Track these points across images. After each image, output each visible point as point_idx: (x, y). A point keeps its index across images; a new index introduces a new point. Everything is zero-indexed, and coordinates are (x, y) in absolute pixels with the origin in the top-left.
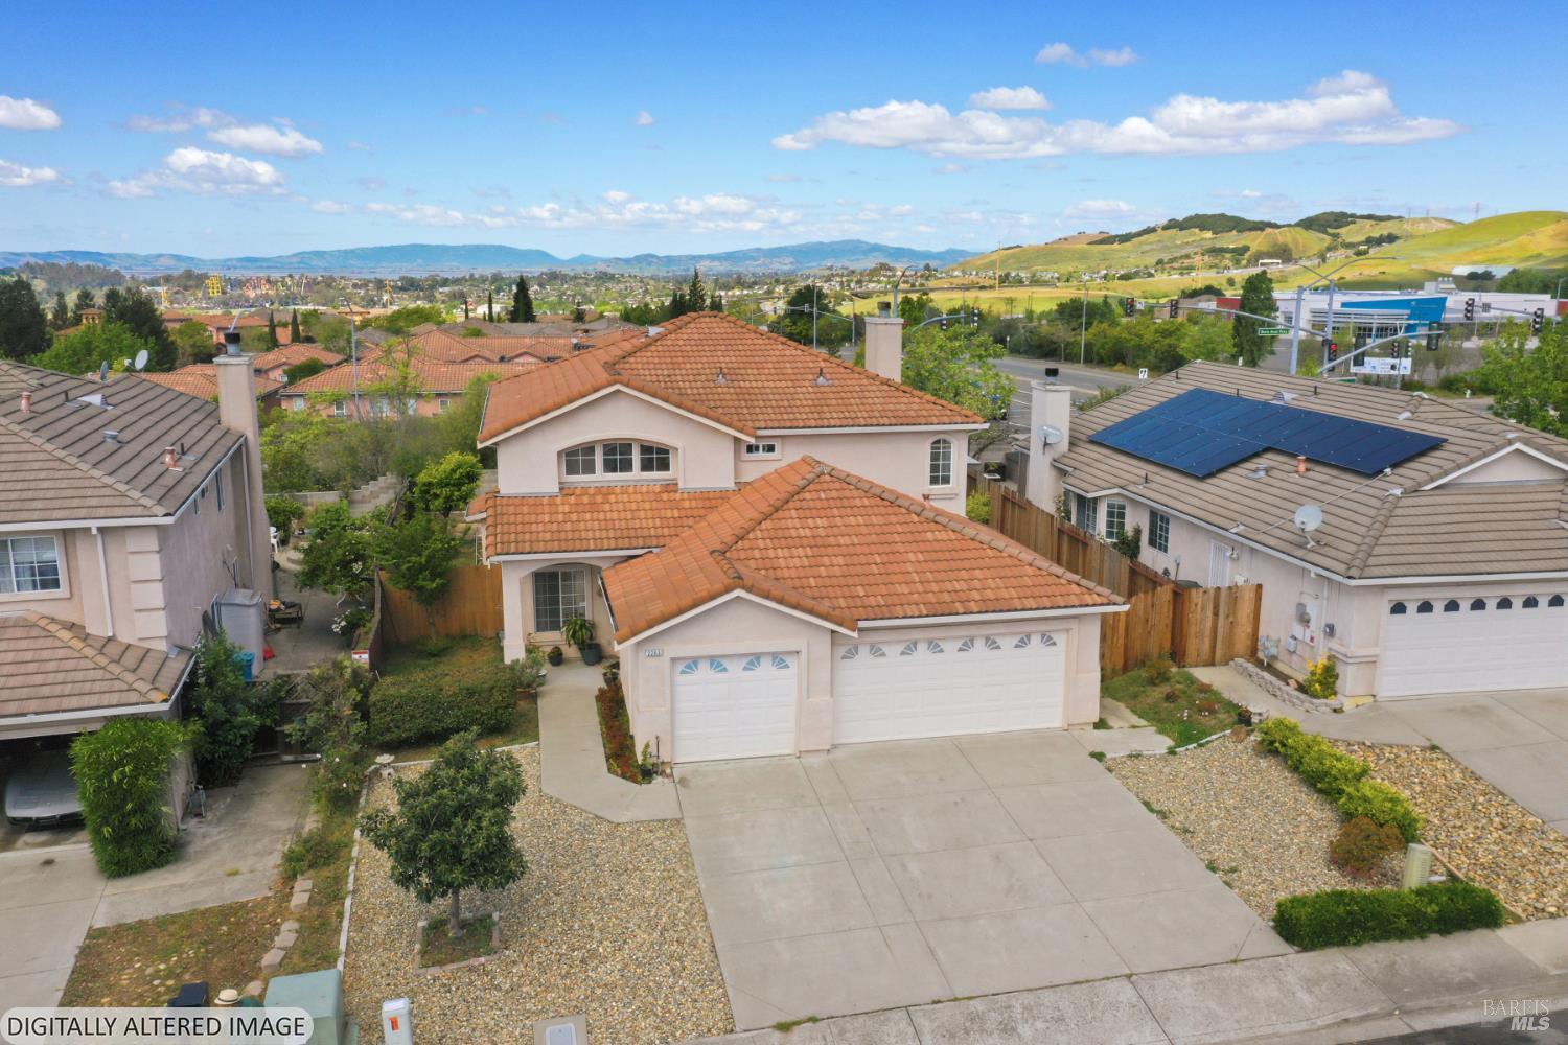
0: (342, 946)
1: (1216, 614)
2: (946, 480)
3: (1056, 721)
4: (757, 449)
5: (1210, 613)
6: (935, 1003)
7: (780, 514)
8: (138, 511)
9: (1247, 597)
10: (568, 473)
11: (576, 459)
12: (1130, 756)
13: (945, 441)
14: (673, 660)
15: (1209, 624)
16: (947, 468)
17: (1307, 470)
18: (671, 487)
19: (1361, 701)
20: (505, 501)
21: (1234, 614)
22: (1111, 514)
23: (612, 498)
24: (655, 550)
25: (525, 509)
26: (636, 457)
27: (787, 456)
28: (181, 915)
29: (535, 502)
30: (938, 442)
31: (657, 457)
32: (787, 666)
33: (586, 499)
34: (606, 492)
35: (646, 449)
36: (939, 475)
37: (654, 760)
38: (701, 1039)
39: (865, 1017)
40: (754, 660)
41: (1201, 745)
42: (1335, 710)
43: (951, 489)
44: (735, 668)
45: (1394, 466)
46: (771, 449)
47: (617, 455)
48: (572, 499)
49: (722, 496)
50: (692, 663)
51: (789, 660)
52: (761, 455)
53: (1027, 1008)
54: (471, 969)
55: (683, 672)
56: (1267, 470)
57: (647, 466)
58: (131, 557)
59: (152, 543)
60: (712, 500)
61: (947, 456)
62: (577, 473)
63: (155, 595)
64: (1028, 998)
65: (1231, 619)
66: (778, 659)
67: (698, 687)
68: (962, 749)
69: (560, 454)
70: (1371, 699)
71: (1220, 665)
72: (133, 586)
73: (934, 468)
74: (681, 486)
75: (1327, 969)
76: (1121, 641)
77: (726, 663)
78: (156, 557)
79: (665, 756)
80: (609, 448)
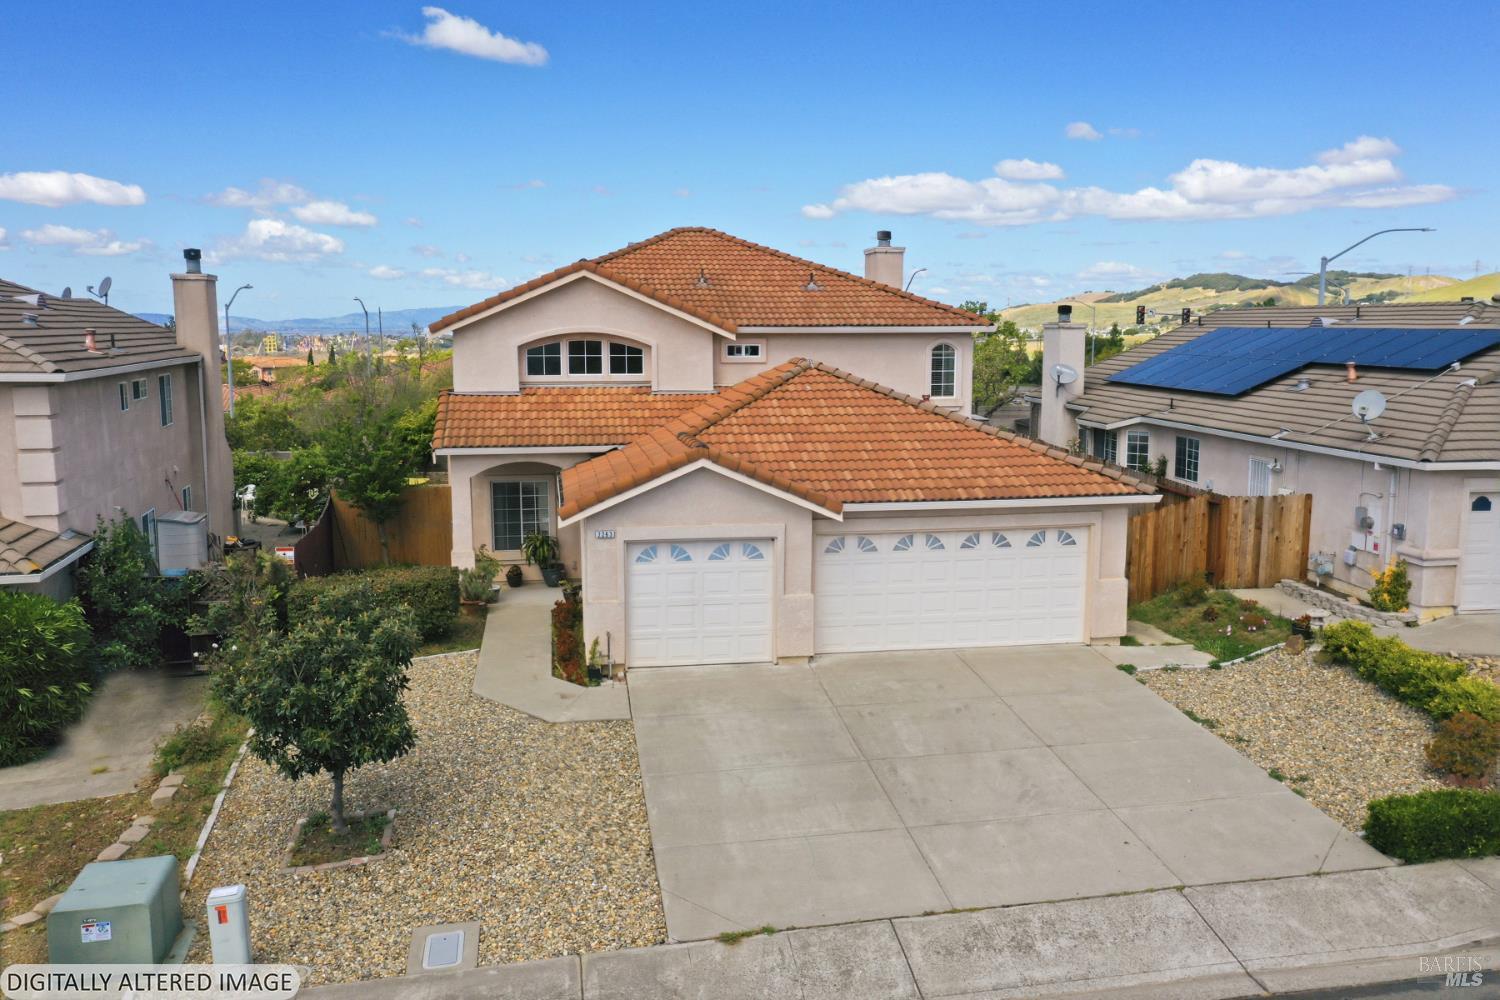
0: (201, 843)
1: (1259, 527)
2: (949, 392)
3: (1078, 636)
4: (739, 351)
5: (1252, 526)
6: (927, 914)
7: (760, 403)
8: (27, 367)
9: (1294, 509)
10: (530, 373)
11: (540, 358)
12: (1165, 669)
13: (947, 347)
14: (629, 544)
15: (1251, 540)
16: (950, 377)
17: (1358, 377)
18: (644, 389)
19: (1438, 613)
20: (458, 399)
21: (1280, 528)
22: (1132, 448)
23: (578, 399)
24: (620, 447)
25: (481, 407)
26: (606, 357)
27: (773, 360)
28: (26, 811)
29: (493, 399)
30: (939, 348)
31: (628, 358)
32: (760, 556)
33: (548, 399)
34: (571, 393)
35: (616, 348)
36: (941, 382)
37: (605, 661)
38: (622, 950)
39: (837, 929)
40: (722, 545)
41: (1249, 659)
42: (1408, 624)
43: (956, 400)
44: (700, 556)
45: (1464, 361)
46: (754, 351)
47: (585, 352)
48: (533, 399)
49: (700, 398)
50: (651, 546)
51: (763, 549)
52: (744, 357)
53: (1048, 923)
54: (349, 870)
55: (639, 559)
56: (1311, 383)
57: (617, 367)
58: (19, 423)
59: (42, 405)
60: (687, 401)
61: (950, 364)
62: (540, 372)
63: (46, 467)
64: (1050, 912)
65: (1277, 533)
66: (752, 545)
67: (656, 577)
68: (969, 662)
69: (520, 348)
70: (1450, 612)
71: (1264, 587)
72: (22, 456)
73: (936, 377)
74: (654, 388)
75: (1441, 884)
76: (1149, 560)
77: (690, 550)
78: (48, 422)
79: (617, 657)
80: (576, 347)
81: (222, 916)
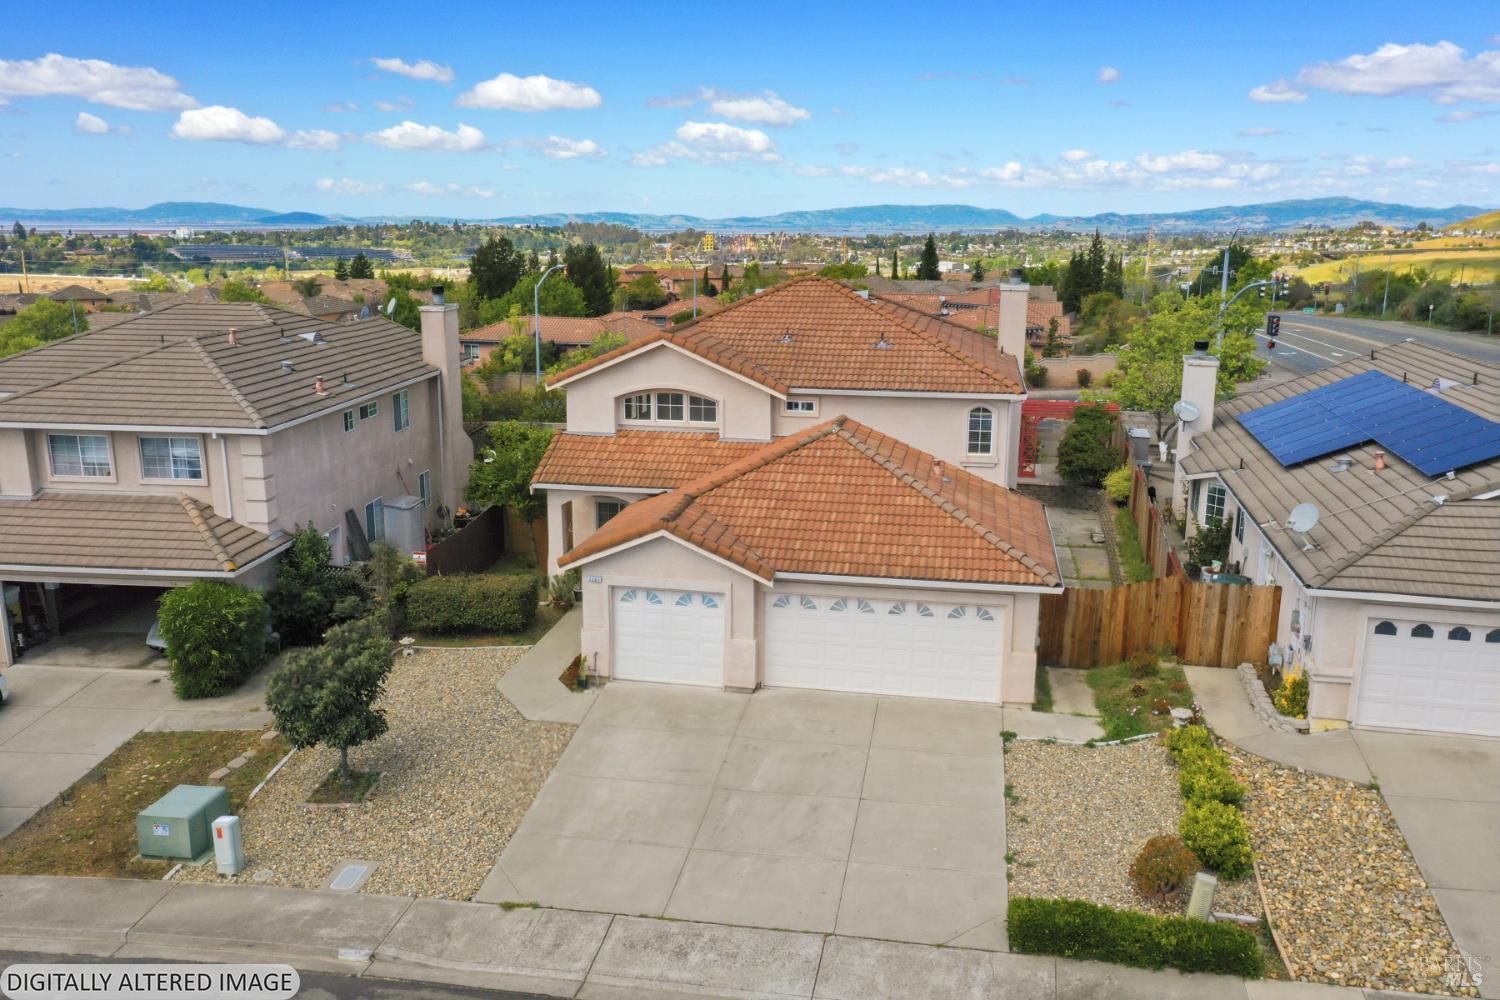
0: (269, 776)
1: (1223, 612)
2: (986, 449)
3: (995, 698)
4: (796, 406)
5: (1216, 610)
6: (642, 916)
7: (768, 467)
8: (246, 423)
9: (1262, 599)
10: (624, 417)
11: (632, 405)
12: (1041, 741)
13: (985, 410)
14: (613, 588)
15: (1214, 621)
16: (987, 437)
17: (1386, 466)
18: (712, 437)
19: (1332, 725)
20: (567, 438)
21: (1247, 616)
22: (1211, 499)
23: (658, 442)
24: (669, 491)
25: (581, 446)
26: (686, 406)
27: (823, 416)
28: (199, 733)
29: (591, 441)
30: (978, 410)
31: (704, 408)
32: (715, 606)
33: (635, 441)
34: (653, 436)
35: (696, 401)
36: (979, 440)
37: (592, 673)
38: (443, 901)
39: (576, 914)
40: (686, 596)
41: (1124, 743)
42: (1300, 731)
43: (991, 458)
44: (669, 601)
45: (1459, 471)
46: (810, 407)
47: (670, 403)
48: (623, 441)
49: (754, 447)
50: (632, 592)
51: (717, 600)
52: (800, 411)
53: (713, 940)
54: (336, 810)
55: (623, 599)
56: (1350, 464)
57: (695, 415)
58: (244, 460)
59: (256, 449)
60: (741, 449)
61: (987, 425)
62: (634, 418)
63: (259, 490)
64: (722, 932)
65: (1243, 620)
66: (708, 598)
67: (633, 614)
68: (878, 709)
69: (618, 399)
70: (1345, 725)
72: (247, 482)
73: (973, 436)
74: (721, 436)
75: (1021, 974)
76: (1120, 628)
77: (661, 596)
78: (261, 460)
79: (603, 670)
80: (663, 397)
81: (220, 835)
